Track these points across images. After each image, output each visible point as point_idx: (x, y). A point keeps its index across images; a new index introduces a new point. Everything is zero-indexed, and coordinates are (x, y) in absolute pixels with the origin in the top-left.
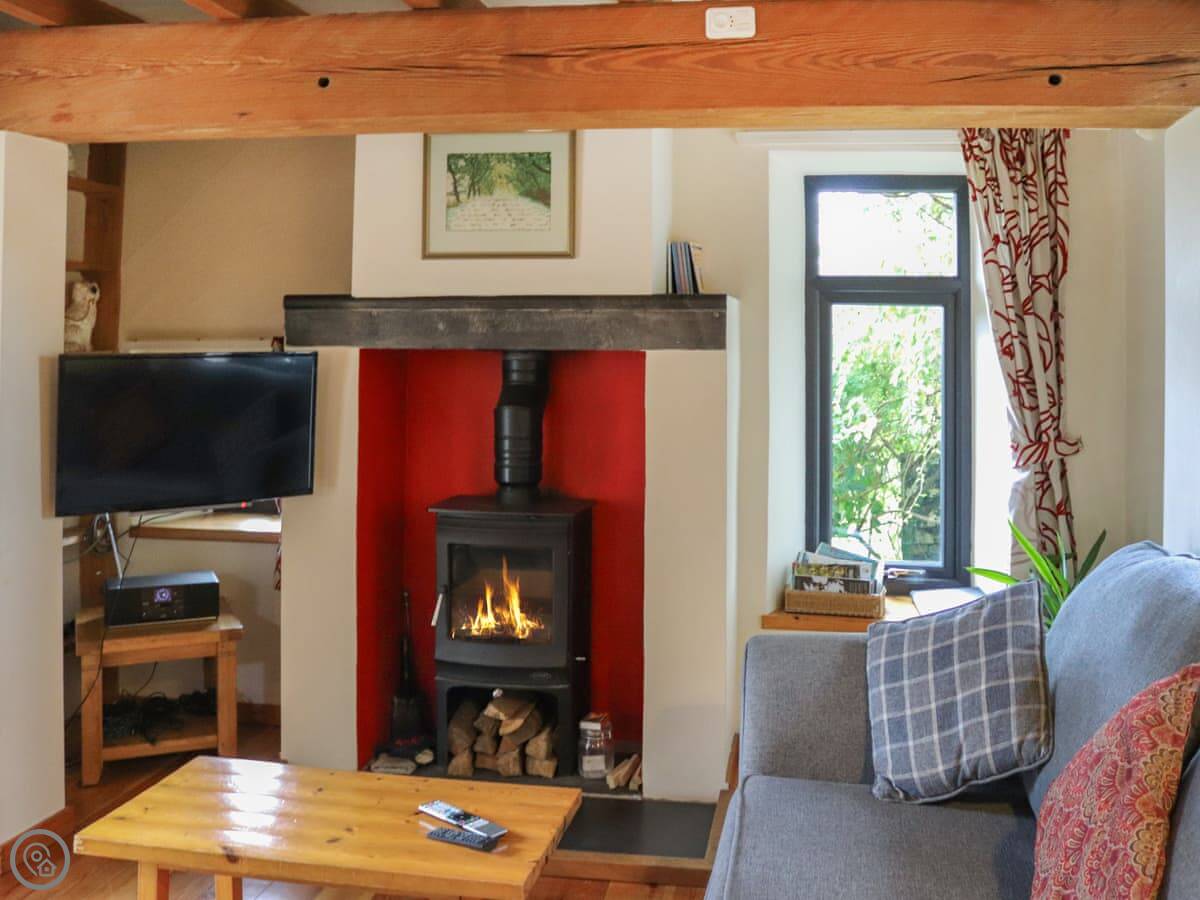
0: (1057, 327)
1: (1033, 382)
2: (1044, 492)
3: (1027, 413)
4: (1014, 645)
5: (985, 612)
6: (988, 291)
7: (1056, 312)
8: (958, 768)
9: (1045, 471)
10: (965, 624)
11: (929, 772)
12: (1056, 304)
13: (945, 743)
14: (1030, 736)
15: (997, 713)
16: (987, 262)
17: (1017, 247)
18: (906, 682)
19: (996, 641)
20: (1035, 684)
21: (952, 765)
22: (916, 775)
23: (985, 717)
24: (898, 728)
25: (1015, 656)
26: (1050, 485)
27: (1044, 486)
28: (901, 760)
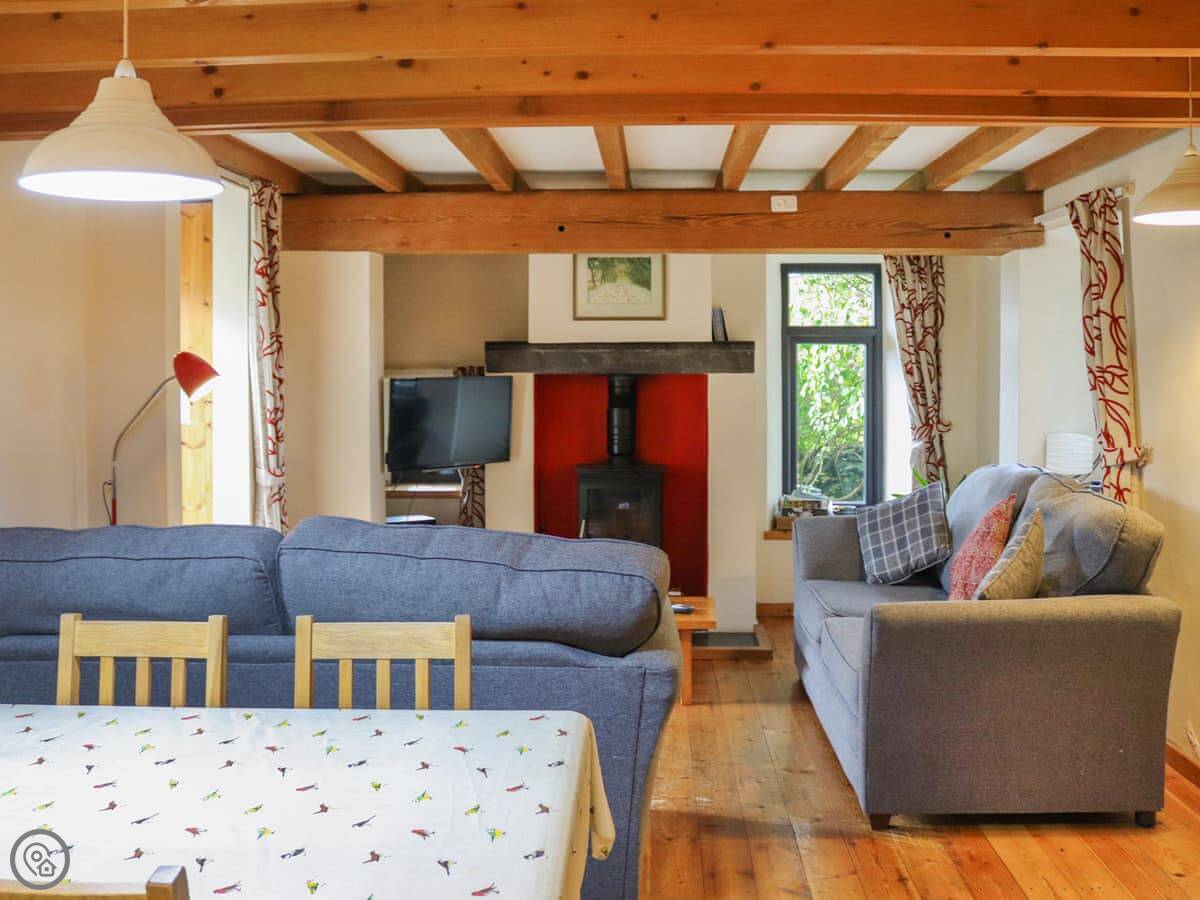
0: (938, 357)
1: (924, 390)
2: (930, 454)
3: (920, 407)
4: (932, 509)
5: (917, 497)
6: (898, 337)
7: (937, 350)
8: (908, 565)
9: (931, 442)
10: (907, 503)
11: (894, 569)
12: (937, 344)
13: (902, 555)
14: (943, 546)
15: (926, 538)
16: (898, 319)
17: (915, 310)
18: (880, 532)
19: (923, 509)
20: (942, 526)
21: (906, 564)
22: (888, 571)
23: (921, 541)
24: (878, 553)
25: (933, 514)
26: (934, 450)
27: (931, 450)
28: (880, 566)
